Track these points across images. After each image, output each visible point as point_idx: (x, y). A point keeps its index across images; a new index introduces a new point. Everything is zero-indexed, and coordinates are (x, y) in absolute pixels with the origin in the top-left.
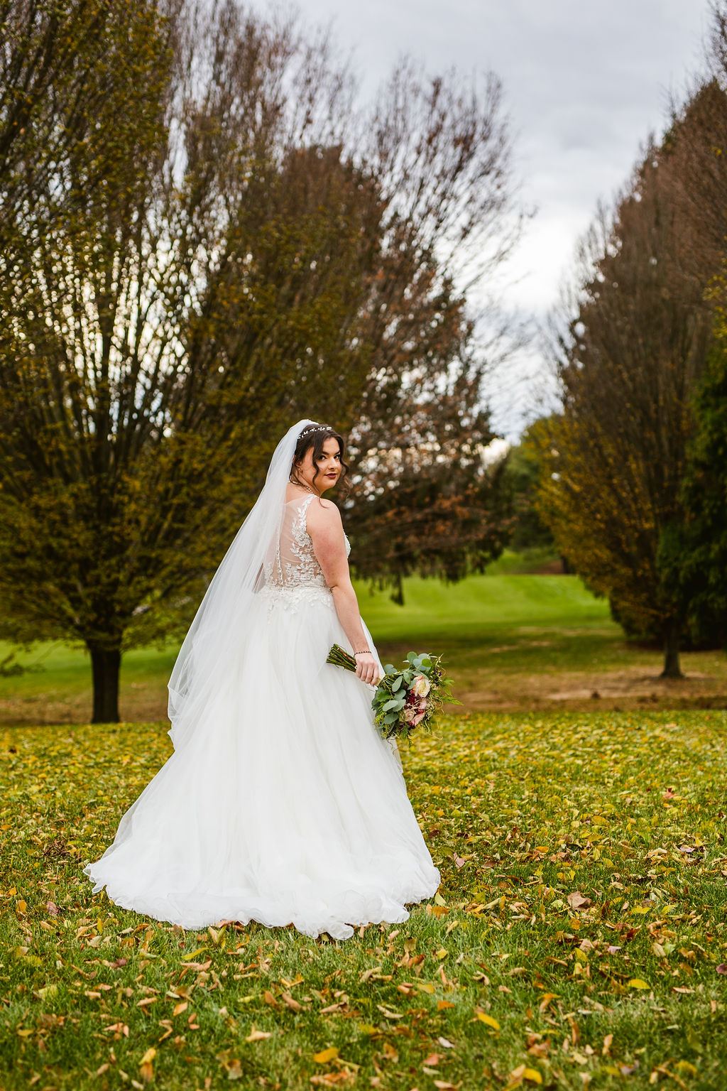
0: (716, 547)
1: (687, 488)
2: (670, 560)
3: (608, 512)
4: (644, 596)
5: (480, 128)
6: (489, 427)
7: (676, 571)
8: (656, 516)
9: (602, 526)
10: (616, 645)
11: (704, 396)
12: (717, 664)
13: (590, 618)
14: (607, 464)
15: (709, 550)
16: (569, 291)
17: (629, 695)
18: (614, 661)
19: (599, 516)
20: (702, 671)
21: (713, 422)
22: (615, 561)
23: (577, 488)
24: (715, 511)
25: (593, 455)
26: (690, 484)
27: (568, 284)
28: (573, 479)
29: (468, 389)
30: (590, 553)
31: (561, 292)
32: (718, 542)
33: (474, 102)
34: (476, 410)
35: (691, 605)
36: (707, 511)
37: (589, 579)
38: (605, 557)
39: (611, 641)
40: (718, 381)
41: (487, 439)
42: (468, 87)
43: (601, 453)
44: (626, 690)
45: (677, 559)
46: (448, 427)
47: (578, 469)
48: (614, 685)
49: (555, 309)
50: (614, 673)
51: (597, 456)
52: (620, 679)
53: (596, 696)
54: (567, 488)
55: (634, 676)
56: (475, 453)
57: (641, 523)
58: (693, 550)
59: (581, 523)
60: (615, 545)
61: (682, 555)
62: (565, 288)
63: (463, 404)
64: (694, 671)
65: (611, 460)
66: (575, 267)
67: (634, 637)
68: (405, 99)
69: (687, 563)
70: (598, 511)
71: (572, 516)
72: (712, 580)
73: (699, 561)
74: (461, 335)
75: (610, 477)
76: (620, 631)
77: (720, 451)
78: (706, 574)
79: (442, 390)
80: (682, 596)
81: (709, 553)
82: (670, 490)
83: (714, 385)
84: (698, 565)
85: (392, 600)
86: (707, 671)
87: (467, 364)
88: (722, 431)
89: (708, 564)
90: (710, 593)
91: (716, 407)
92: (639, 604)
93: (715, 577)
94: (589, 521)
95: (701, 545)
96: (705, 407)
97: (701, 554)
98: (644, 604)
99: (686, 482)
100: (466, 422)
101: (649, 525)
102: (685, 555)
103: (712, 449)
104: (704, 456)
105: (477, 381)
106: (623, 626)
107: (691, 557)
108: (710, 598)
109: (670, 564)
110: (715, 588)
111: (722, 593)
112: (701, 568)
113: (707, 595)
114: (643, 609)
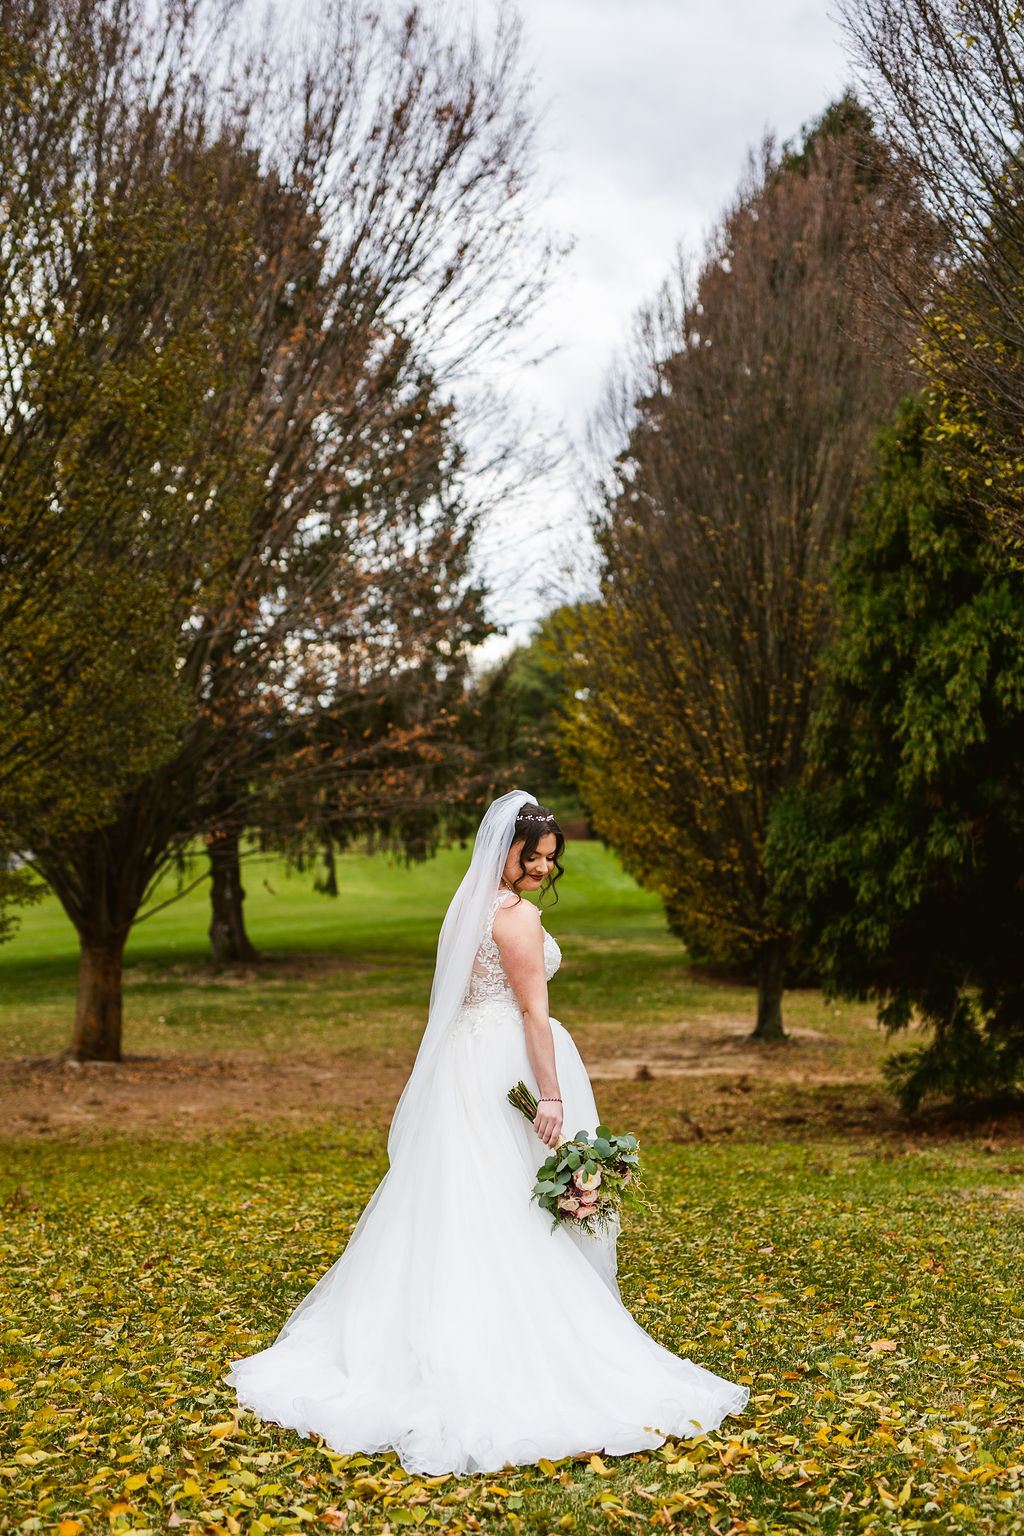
0: (875, 837)
1: (822, 728)
2: (791, 854)
3: (673, 762)
4: (731, 904)
5: (482, 96)
6: (482, 613)
7: (800, 876)
8: (751, 769)
9: (665, 785)
10: (674, 972)
11: (853, 570)
12: (837, 1013)
13: (627, 911)
14: (677, 683)
15: (859, 840)
16: (625, 391)
17: (698, 1072)
18: (670, 1002)
19: (660, 769)
20: (815, 1029)
21: (874, 614)
22: (680, 842)
23: (625, 719)
24: (872, 773)
25: (653, 665)
26: (828, 722)
27: (624, 379)
28: (620, 705)
29: (451, 551)
30: (642, 827)
31: (611, 395)
32: (877, 827)
33: (474, 50)
35: (824, 939)
36: (858, 771)
38: (667, 836)
39: (664, 964)
40: (878, 546)
41: (479, 634)
42: (466, 28)
43: (667, 663)
44: (694, 1061)
45: (799, 855)
46: (417, 612)
47: (628, 687)
48: (672, 1050)
50: (673, 1024)
51: (660, 666)
52: (683, 1039)
53: (644, 1075)
54: (607, 719)
55: (705, 1034)
56: (458, 653)
57: (728, 783)
58: (829, 838)
59: (629, 777)
60: (683, 817)
61: (811, 846)
62: (617, 384)
63: (443, 574)
64: (804, 1027)
65: (682, 676)
66: (635, 350)
67: (703, 960)
68: (353, 32)
69: (820, 862)
70: (657, 758)
71: (614, 766)
72: (863, 894)
73: (840, 859)
74: (443, 465)
75: (680, 704)
76: (679, 948)
77: (886, 667)
78: (852, 884)
79: (409, 552)
80: (808, 921)
81: (860, 845)
82: (780, 729)
83: (871, 551)
84: (839, 868)
85: (318, 887)
86: (823, 1026)
87: (451, 512)
88: (889, 631)
89: (857, 866)
90: (862, 918)
91: (877, 589)
92: (721, 917)
93: (868, 889)
94: (645, 775)
95: (844, 833)
96: (855, 588)
97: (844, 847)
98: (728, 917)
99: (818, 719)
100: (445, 604)
101: (740, 786)
102: (816, 848)
103: (870, 662)
104: (856, 674)
105: (466, 540)
106: (686, 942)
107: (826, 852)
108: (860, 927)
109: (790, 862)
110: (869, 910)
111: (880, 920)
112: (844, 873)
113: (855, 923)
114: (726, 924)
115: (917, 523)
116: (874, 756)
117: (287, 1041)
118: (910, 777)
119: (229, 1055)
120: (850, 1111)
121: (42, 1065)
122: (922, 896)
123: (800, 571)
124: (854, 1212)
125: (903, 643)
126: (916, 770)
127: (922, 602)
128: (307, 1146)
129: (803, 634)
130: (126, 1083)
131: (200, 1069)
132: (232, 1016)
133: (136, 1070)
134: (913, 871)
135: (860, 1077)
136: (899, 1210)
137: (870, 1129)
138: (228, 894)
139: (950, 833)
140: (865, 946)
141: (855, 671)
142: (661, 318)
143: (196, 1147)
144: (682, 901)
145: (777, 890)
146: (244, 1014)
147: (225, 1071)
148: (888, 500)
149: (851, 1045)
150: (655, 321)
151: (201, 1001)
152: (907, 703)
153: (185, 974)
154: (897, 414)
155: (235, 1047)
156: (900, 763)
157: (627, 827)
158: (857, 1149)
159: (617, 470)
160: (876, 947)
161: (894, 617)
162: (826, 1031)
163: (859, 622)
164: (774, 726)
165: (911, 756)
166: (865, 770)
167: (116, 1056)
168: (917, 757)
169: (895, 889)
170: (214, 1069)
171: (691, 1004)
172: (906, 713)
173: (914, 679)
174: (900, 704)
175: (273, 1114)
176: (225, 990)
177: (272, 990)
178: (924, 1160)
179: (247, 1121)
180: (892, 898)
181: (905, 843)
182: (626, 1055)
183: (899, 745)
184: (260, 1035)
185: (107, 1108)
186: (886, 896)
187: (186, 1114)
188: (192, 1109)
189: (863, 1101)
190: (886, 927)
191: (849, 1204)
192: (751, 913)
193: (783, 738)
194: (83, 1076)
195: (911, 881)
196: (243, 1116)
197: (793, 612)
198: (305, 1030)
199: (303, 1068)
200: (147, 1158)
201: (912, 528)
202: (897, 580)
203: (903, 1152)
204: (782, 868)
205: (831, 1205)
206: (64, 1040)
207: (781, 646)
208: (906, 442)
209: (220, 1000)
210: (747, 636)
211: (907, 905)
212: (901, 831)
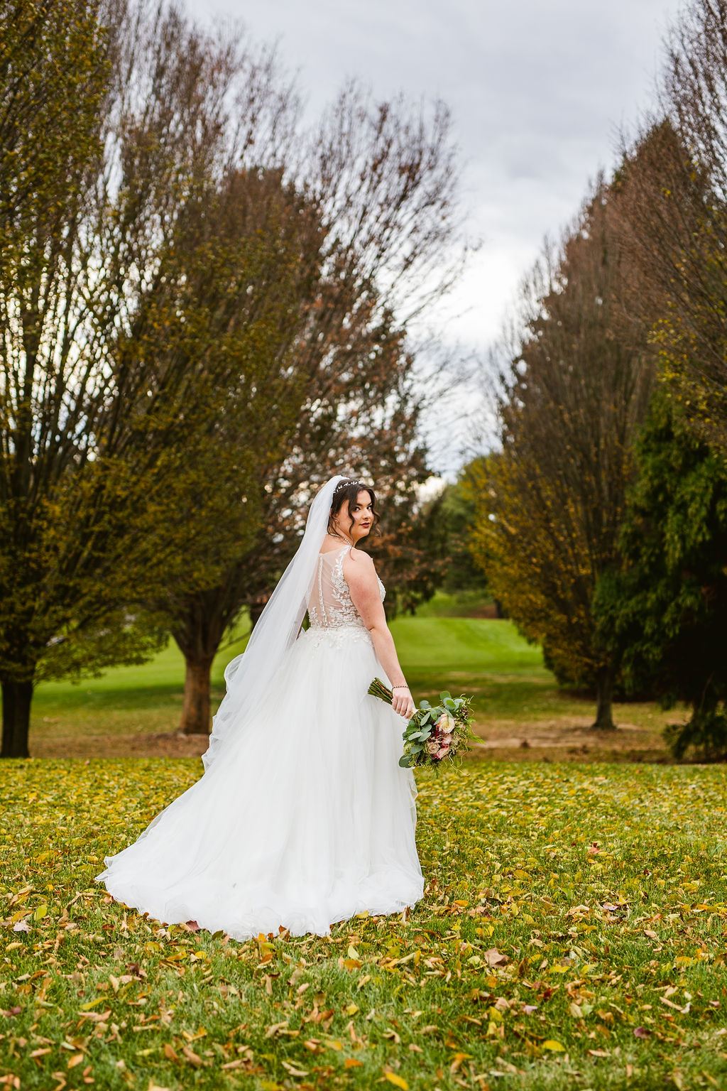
0: (653, 597)
1: (626, 534)
2: (607, 607)
6: (425, 463)
7: (612, 620)
9: (537, 569)
14: (545, 508)
15: (646, 599)
16: (512, 328)
19: (534, 560)
21: (654, 467)
23: (513, 530)
24: (653, 559)
25: (531, 497)
27: (512, 321)
28: (509, 521)
29: (405, 424)
30: (524, 597)
31: (504, 329)
32: (655, 591)
34: (412, 446)
35: (626, 655)
36: (645, 559)
38: (539, 602)
41: (421, 476)
43: (539, 496)
46: (383, 463)
47: (515, 511)
49: (497, 346)
51: (535, 498)
54: (503, 530)
56: (410, 489)
58: (629, 598)
59: (516, 566)
60: (550, 591)
61: (618, 603)
62: (508, 325)
63: (400, 439)
65: (549, 503)
66: (519, 303)
69: (624, 611)
71: (507, 559)
72: (648, 630)
73: (635, 610)
75: (547, 520)
77: (661, 498)
78: (642, 624)
80: (616, 645)
81: (646, 602)
83: (656, 430)
84: (634, 615)
87: (404, 398)
88: (663, 477)
89: (645, 614)
90: (646, 643)
91: (657, 452)
93: (651, 627)
94: (525, 566)
95: (637, 595)
96: (646, 452)
97: (638, 603)
100: (401, 458)
102: (622, 603)
103: (651, 495)
104: (644, 503)
107: (628, 605)
108: (645, 648)
109: (606, 612)
110: (650, 638)
111: (657, 644)
112: (637, 618)
113: (643, 646)
122: (680, 629)
125: (670, 484)
127: (680, 461)
134: (675, 616)
139: (691, 593)
140: (648, 660)
141: (644, 501)
142: (535, 284)
150: (531, 285)
152: (670, 520)
160: (654, 660)
161: (665, 469)
163: (647, 471)
166: (649, 558)
169: (665, 626)
173: (674, 505)
180: (663, 632)
181: (670, 600)
186: (660, 631)
190: (660, 649)
195: (674, 621)
202: (668, 448)
210: (588, 479)
211: (671, 635)
212: (670, 593)
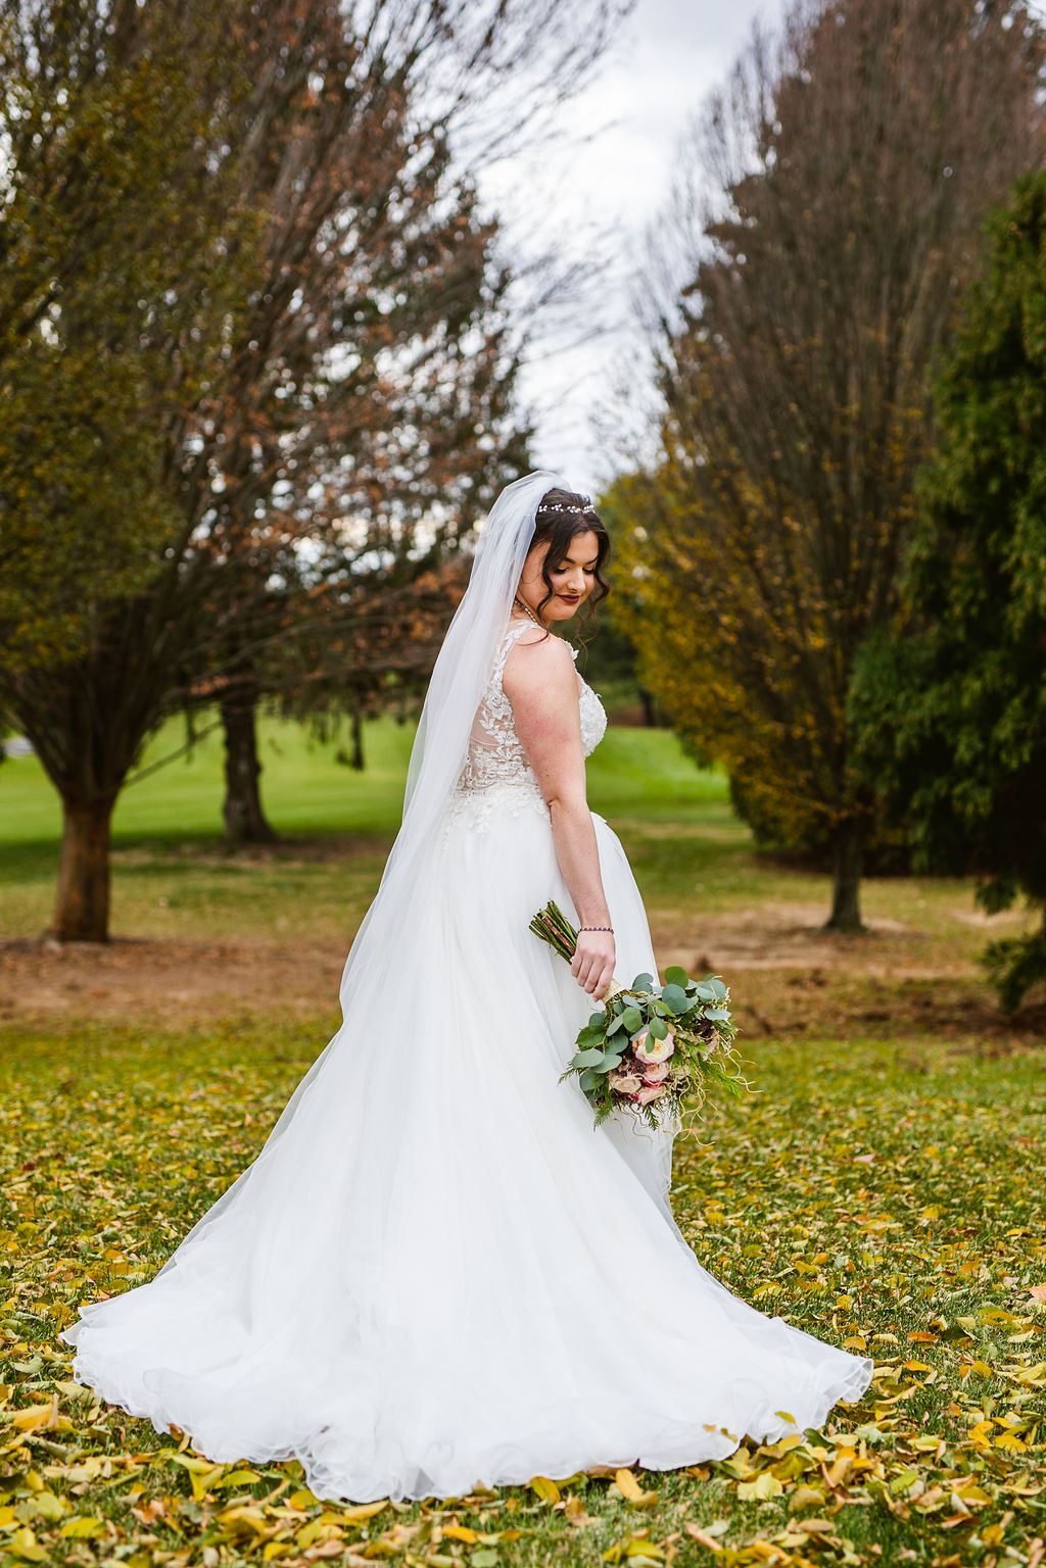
0: (978, 686)
1: (917, 561)
2: (876, 707)
3: (741, 612)
4: (803, 776)
6: (528, 456)
7: (888, 732)
8: (829, 622)
9: (732, 639)
10: (737, 858)
11: (957, 378)
12: (922, 904)
13: (686, 801)
15: (958, 690)
16: (690, 188)
17: (765, 965)
18: (733, 890)
19: (724, 620)
20: (897, 919)
21: (980, 426)
22: (749, 705)
23: (685, 563)
24: (974, 611)
26: (925, 553)
28: (680, 547)
29: (495, 386)
30: (704, 688)
31: (675, 193)
32: (980, 674)
34: (506, 427)
35: (915, 804)
36: (958, 610)
37: (700, 740)
38: (733, 697)
39: (728, 850)
40: (987, 348)
43: (734, 501)
44: (760, 953)
45: (889, 707)
48: (736, 940)
49: (661, 222)
50: (736, 913)
52: (747, 929)
53: (703, 966)
54: (665, 563)
55: (772, 924)
57: (803, 637)
58: (923, 689)
59: (689, 630)
60: (752, 677)
61: (902, 698)
64: (884, 917)
67: (771, 846)
69: (914, 715)
71: (673, 618)
72: (963, 753)
73: (937, 713)
74: (486, 293)
75: (748, 547)
76: (744, 834)
77: (994, 486)
78: (950, 741)
79: (446, 389)
80: (896, 784)
81: (959, 697)
82: (863, 578)
83: (978, 356)
84: (934, 722)
85: (341, 759)
86: (905, 917)
87: (494, 342)
88: (998, 445)
89: (956, 721)
90: (959, 780)
91: (984, 398)
92: (791, 790)
93: (969, 747)
94: (706, 629)
95: (941, 682)
96: (959, 399)
97: (942, 698)
98: (801, 791)
99: (914, 550)
100: (486, 443)
101: (817, 642)
102: (908, 700)
103: (975, 482)
104: (958, 497)
105: (511, 374)
106: (753, 825)
107: (920, 704)
108: (958, 790)
109: (876, 716)
110: (968, 771)
111: (983, 783)
112: (940, 728)
113: (952, 786)
114: (797, 799)
115: (1033, 315)
116: (977, 591)
117: (302, 926)
118: (1021, 614)
119: (233, 940)
120: (940, 1008)
121: (19, 947)
122: (1032, 755)
123: (890, 394)
124: (970, 1113)
125: (1015, 458)
126: (1028, 605)
127: (1038, 410)
128: (308, 1037)
129: (892, 466)
130: (111, 967)
131: (197, 954)
132: (242, 900)
133: (124, 953)
134: (1023, 725)
135: (949, 971)
136: (1027, 1111)
137: (964, 1028)
138: (243, 768)
140: (962, 814)
141: (958, 494)
142: (734, 106)
143: (178, 1036)
144: (749, 773)
145: (860, 748)
146: (255, 897)
147: (226, 956)
148: (999, 291)
149: (937, 938)
150: (727, 106)
151: (209, 883)
152: (1019, 527)
153: (195, 855)
154: (1013, 194)
155: (242, 931)
156: (1008, 598)
157: (686, 687)
158: (952, 1046)
159: (682, 307)
160: (976, 813)
161: (1004, 428)
162: (909, 922)
163: (963, 433)
164: (858, 572)
165: (1021, 589)
166: (966, 609)
167: (104, 939)
168: (1029, 589)
169: (1001, 746)
170: (215, 954)
171: (755, 892)
172: (1017, 540)
173: (1028, 499)
174: (1010, 530)
175: (274, 1002)
176: (235, 871)
177: (290, 872)
178: (1037, 1060)
179: (243, 1010)
180: (996, 759)
181: (1014, 693)
182: (683, 946)
183: (1008, 578)
184: (271, 920)
185: (85, 994)
186: (989, 755)
187: (175, 1001)
188: (183, 996)
189: (954, 997)
190: (988, 792)
191: (963, 1104)
192: (827, 784)
193: (867, 587)
194: (63, 959)
195: (1020, 737)
196: (240, 1005)
197: (881, 441)
198: (323, 914)
199: (316, 955)
200: (113, 1047)
201: (1027, 320)
202: (1008, 387)
203: (1009, 1051)
204: (866, 722)
205: (940, 1105)
206: (48, 921)
207: (869, 483)
208: (1022, 226)
209: (230, 883)
210: (827, 466)
211: (1014, 764)
212: (1009, 680)
